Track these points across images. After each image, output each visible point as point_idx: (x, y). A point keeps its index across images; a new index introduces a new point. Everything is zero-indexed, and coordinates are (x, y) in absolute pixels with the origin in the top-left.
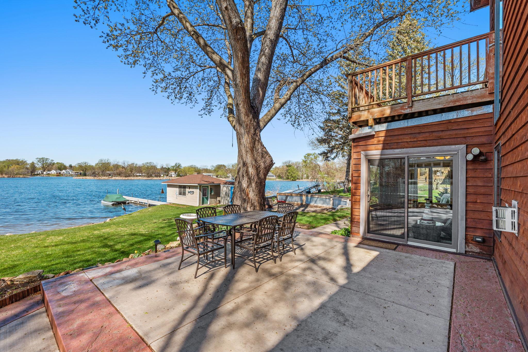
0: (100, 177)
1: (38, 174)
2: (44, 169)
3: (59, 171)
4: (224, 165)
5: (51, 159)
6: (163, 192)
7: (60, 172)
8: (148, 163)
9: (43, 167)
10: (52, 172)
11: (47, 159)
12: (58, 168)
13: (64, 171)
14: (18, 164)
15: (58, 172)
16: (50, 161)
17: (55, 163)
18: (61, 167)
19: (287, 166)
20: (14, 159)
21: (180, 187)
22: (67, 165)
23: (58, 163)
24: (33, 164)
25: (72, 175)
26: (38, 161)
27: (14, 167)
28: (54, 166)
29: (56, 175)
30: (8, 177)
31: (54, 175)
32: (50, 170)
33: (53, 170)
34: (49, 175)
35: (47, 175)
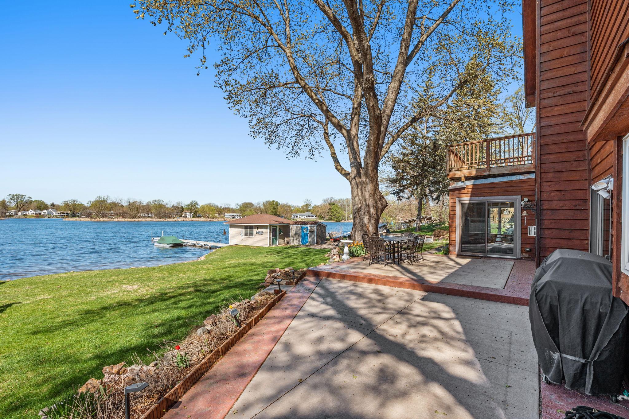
0: (99, 219)
1: (10, 216)
2: (19, 208)
3: (38, 212)
4: (251, 203)
5: (28, 196)
6: (225, 233)
7: (40, 212)
8: (155, 201)
9: (17, 207)
10: (29, 212)
11: (23, 196)
12: (38, 207)
13: (45, 211)
16: (26, 198)
18: (41, 206)
19: (330, 204)
21: (246, 227)
22: (49, 203)
23: (36, 201)
24: (4, 202)
25: (57, 216)
26: (10, 198)
28: (32, 204)
29: (35, 217)
31: (33, 217)
32: (26, 210)
33: (31, 210)
34: (25, 216)
35: (22, 217)
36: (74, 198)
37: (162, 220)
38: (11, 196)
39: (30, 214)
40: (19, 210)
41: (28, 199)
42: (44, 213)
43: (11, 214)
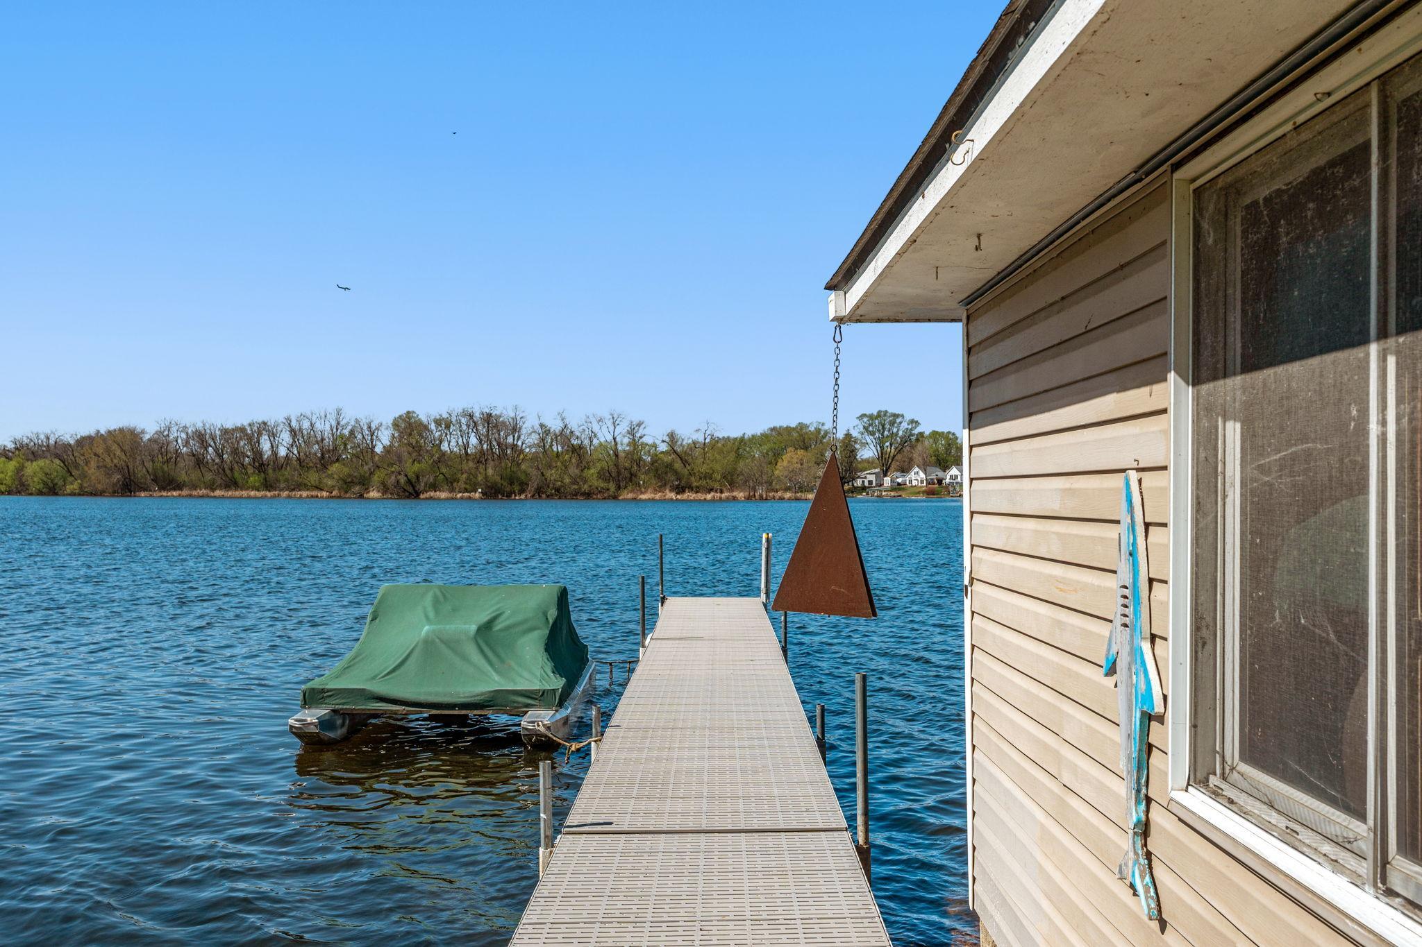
1: (863, 488)
2: (885, 464)
3: (937, 473)
5: (908, 417)
7: (941, 474)
9: (881, 457)
10: (912, 475)
11: (896, 416)
12: (937, 456)
13: (954, 471)
14: (806, 448)
15: (933, 476)
16: (904, 425)
17: (927, 433)
18: (947, 452)
20: (793, 425)
23: (935, 435)
24: (849, 444)
26: (864, 427)
27: (790, 458)
28: (919, 447)
29: (924, 492)
30: (749, 498)
31: (919, 493)
32: (905, 470)
33: (916, 469)
34: (900, 490)
35: (892, 494)
38: (865, 420)
39: (915, 483)
40: (887, 470)
41: (910, 427)
42: (951, 476)
43: (866, 484)
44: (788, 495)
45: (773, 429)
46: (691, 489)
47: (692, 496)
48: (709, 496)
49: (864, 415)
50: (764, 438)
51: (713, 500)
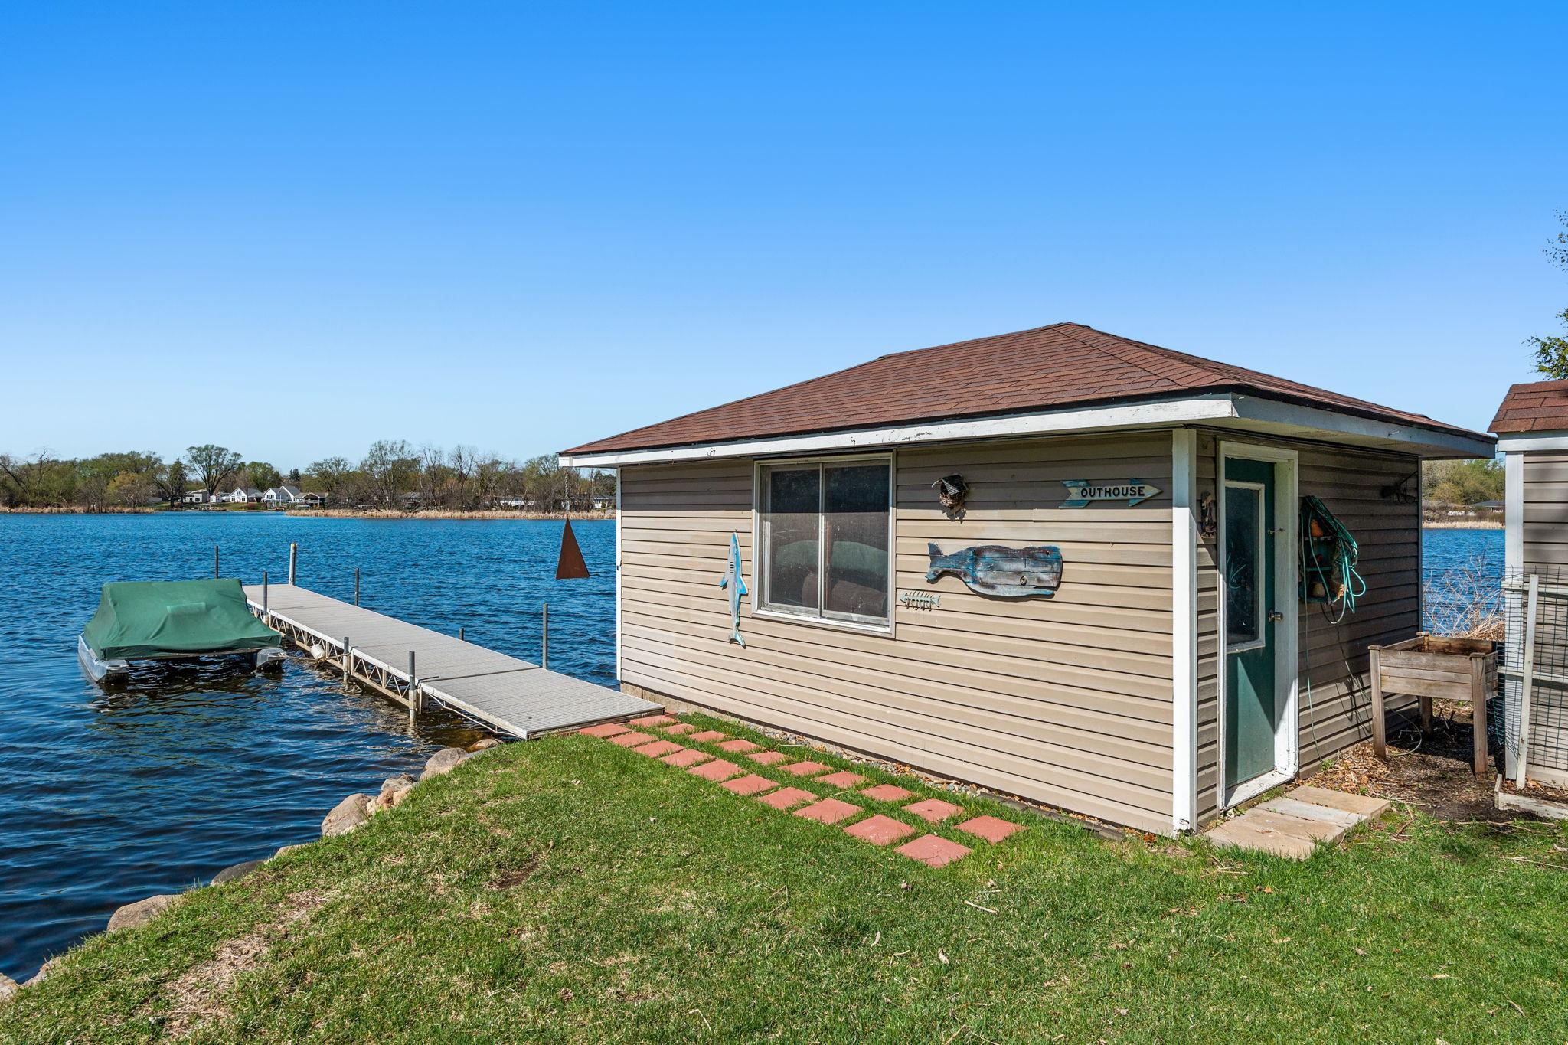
0: (375, 512)
1: (191, 504)
2: (211, 485)
3: (256, 494)
5: (232, 451)
7: (259, 494)
10: (235, 495)
11: (221, 449)
12: (256, 481)
13: (271, 492)
14: (137, 471)
15: (253, 496)
16: (229, 457)
17: (247, 463)
18: (264, 478)
20: (125, 453)
21: (783, 489)
23: (254, 464)
24: (178, 469)
25: (296, 504)
26: (193, 457)
27: (122, 479)
28: (242, 474)
29: (245, 507)
30: (88, 512)
31: (241, 508)
32: (228, 490)
33: (239, 490)
34: (224, 505)
35: (218, 508)
36: (337, 456)
37: (552, 515)
38: (194, 451)
39: (237, 500)
40: (213, 491)
41: (233, 458)
42: (268, 496)
43: (194, 500)
44: (127, 509)
45: (103, 456)
46: (26, 504)
47: (28, 509)
48: (46, 510)
49: (192, 448)
50: (95, 463)
51: (51, 513)
